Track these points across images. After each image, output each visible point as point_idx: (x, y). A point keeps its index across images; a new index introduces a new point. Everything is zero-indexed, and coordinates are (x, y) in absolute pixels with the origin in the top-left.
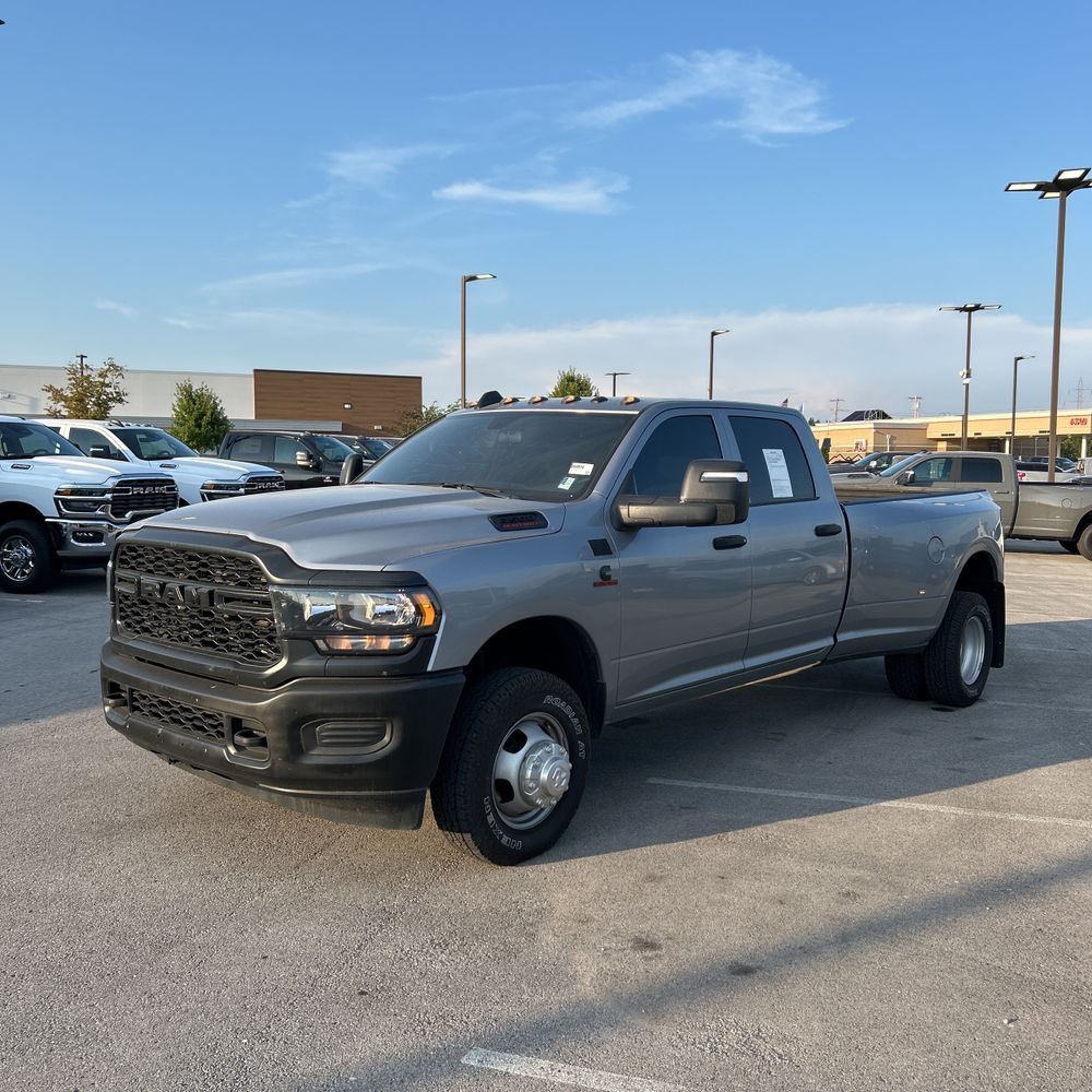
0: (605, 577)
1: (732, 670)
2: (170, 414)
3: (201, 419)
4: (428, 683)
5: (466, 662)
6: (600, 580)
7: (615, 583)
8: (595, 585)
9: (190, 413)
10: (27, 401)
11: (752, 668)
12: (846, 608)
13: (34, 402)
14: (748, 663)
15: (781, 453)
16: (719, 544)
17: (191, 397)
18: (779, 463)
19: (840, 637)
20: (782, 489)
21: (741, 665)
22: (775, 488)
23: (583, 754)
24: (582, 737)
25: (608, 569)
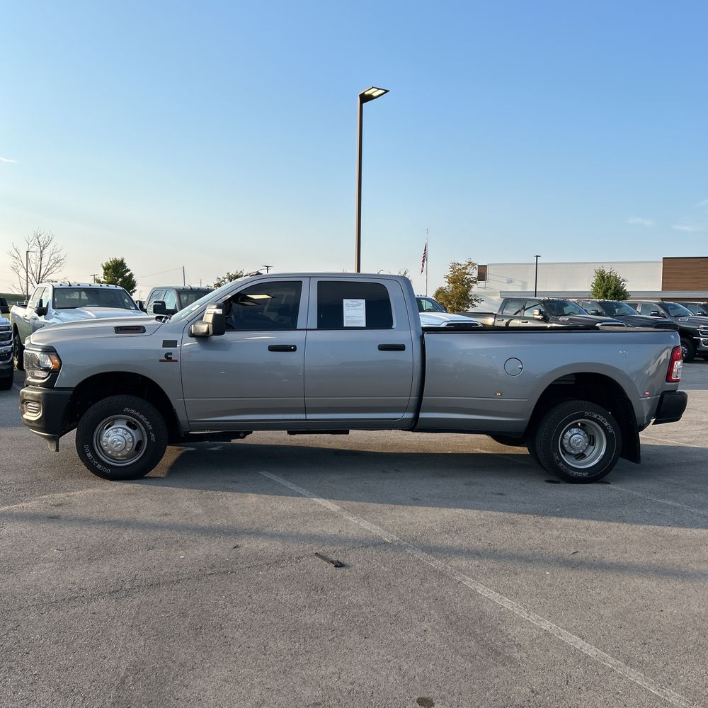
0: (168, 358)
1: (285, 418)
2: (589, 289)
3: (607, 291)
4: (54, 391)
5: (74, 386)
6: (165, 359)
7: (176, 361)
8: (160, 361)
9: (601, 288)
10: (520, 284)
11: (309, 420)
12: (424, 398)
13: (524, 284)
14: (310, 416)
15: (363, 301)
16: (273, 348)
17: (603, 277)
18: (357, 307)
19: (422, 415)
20: (355, 322)
21: (302, 416)
22: (347, 321)
23: (153, 439)
24: (153, 431)
25: (171, 354)
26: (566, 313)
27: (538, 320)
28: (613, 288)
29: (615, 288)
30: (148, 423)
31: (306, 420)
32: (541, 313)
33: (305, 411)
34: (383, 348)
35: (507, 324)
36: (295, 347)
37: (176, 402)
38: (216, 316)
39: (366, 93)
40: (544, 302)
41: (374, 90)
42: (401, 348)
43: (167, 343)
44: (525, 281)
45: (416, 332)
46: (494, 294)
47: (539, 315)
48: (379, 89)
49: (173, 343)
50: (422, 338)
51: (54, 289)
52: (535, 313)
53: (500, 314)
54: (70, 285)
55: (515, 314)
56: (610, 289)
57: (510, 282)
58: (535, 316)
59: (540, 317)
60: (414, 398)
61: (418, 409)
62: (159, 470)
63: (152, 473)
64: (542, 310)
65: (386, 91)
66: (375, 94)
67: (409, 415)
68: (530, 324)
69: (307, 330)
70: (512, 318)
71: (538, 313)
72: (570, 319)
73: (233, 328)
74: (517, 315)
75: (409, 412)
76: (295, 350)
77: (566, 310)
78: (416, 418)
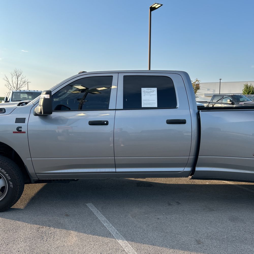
0: (19, 130)
6: (17, 131)
7: (24, 132)
8: (14, 132)
9: (246, 91)
11: (118, 172)
12: (199, 157)
13: (214, 91)
14: (119, 170)
15: (155, 89)
16: (92, 123)
17: (247, 87)
18: (152, 93)
19: (197, 169)
20: (149, 104)
21: (113, 170)
22: (144, 104)
23: (12, 186)
24: (11, 180)
25: (21, 127)
26: (241, 101)
27: (230, 104)
28: (251, 91)
29: (253, 91)
30: (7, 175)
31: (116, 172)
32: (230, 101)
33: (115, 166)
34: (170, 122)
35: (213, 106)
36: (107, 122)
37: (26, 161)
38: (45, 100)
39: (153, 6)
40: (232, 96)
41: (156, 4)
42: (183, 122)
43: (19, 120)
44: (214, 89)
45: (194, 110)
46: (202, 95)
47: (230, 102)
48: (158, 4)
49: (22, 120)
50: (198, 115)
51: (13, 93)
52: (228, 101)
53: (211, 102)
54: (20, 91)
55: (217, 101)
56: (251, 92)
57: (208, 90)
58: (228, 102)
59: (230, 103)
60: (192, 157)
61: (194, 165)
62: (19, 204)
63: (15, 206)
64: (231, 100)
65: (162, 5)
66: (157, 7)
67: (188, 169)
68: (226, 106)
69: (116, 110)
70: (215, 103)
71: (229, 101)
72: (244, 104)
73: (70, 109)
74: (218, 102)
75: (188, 167)
76: (107, 124)
77: (241, 100)
78: (193, 170)
